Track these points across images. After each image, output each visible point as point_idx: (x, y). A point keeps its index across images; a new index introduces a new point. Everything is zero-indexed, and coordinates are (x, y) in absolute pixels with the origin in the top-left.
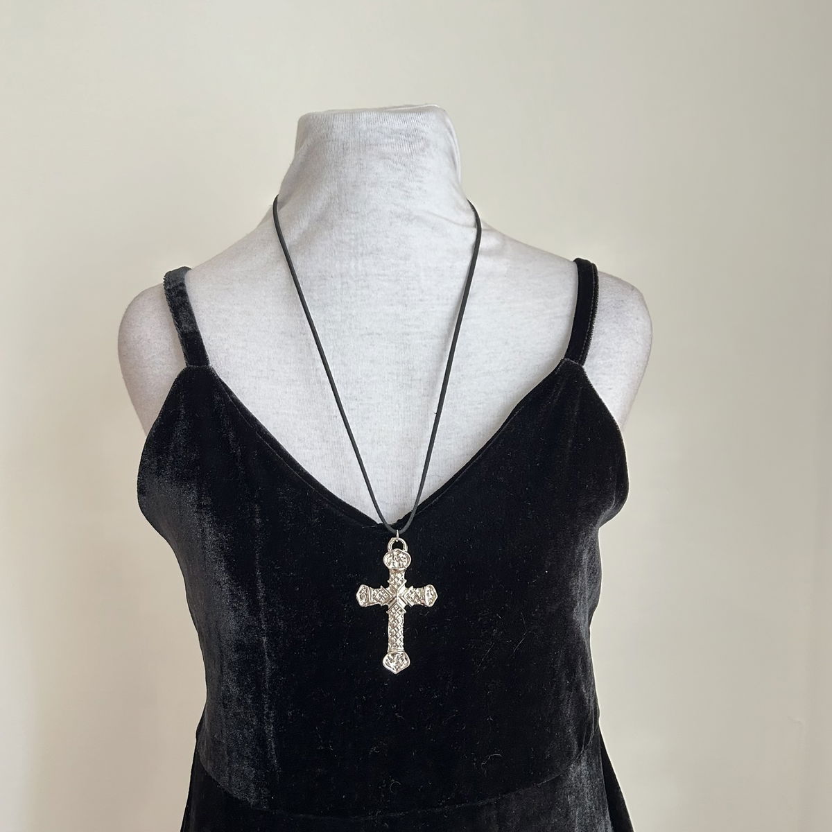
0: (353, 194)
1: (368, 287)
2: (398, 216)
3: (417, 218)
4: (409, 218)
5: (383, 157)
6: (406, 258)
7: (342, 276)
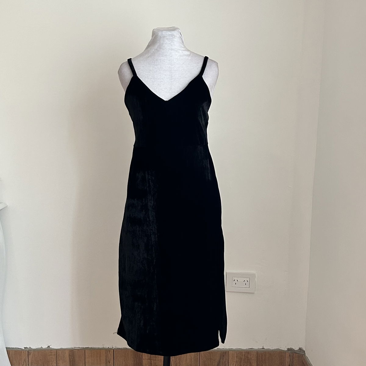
0: (162, 45)
1: (165, 62)
2: (170, 49)
3: (173, 49)
4: (172, 50)
5: (167, 39)
6: (171, 57)
7: (160, 60)
